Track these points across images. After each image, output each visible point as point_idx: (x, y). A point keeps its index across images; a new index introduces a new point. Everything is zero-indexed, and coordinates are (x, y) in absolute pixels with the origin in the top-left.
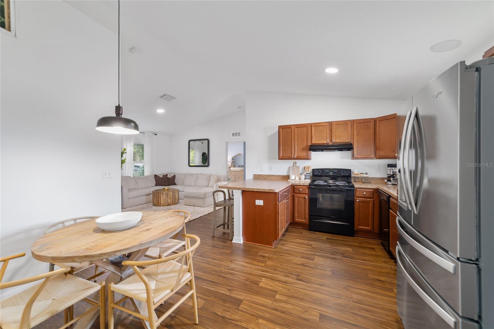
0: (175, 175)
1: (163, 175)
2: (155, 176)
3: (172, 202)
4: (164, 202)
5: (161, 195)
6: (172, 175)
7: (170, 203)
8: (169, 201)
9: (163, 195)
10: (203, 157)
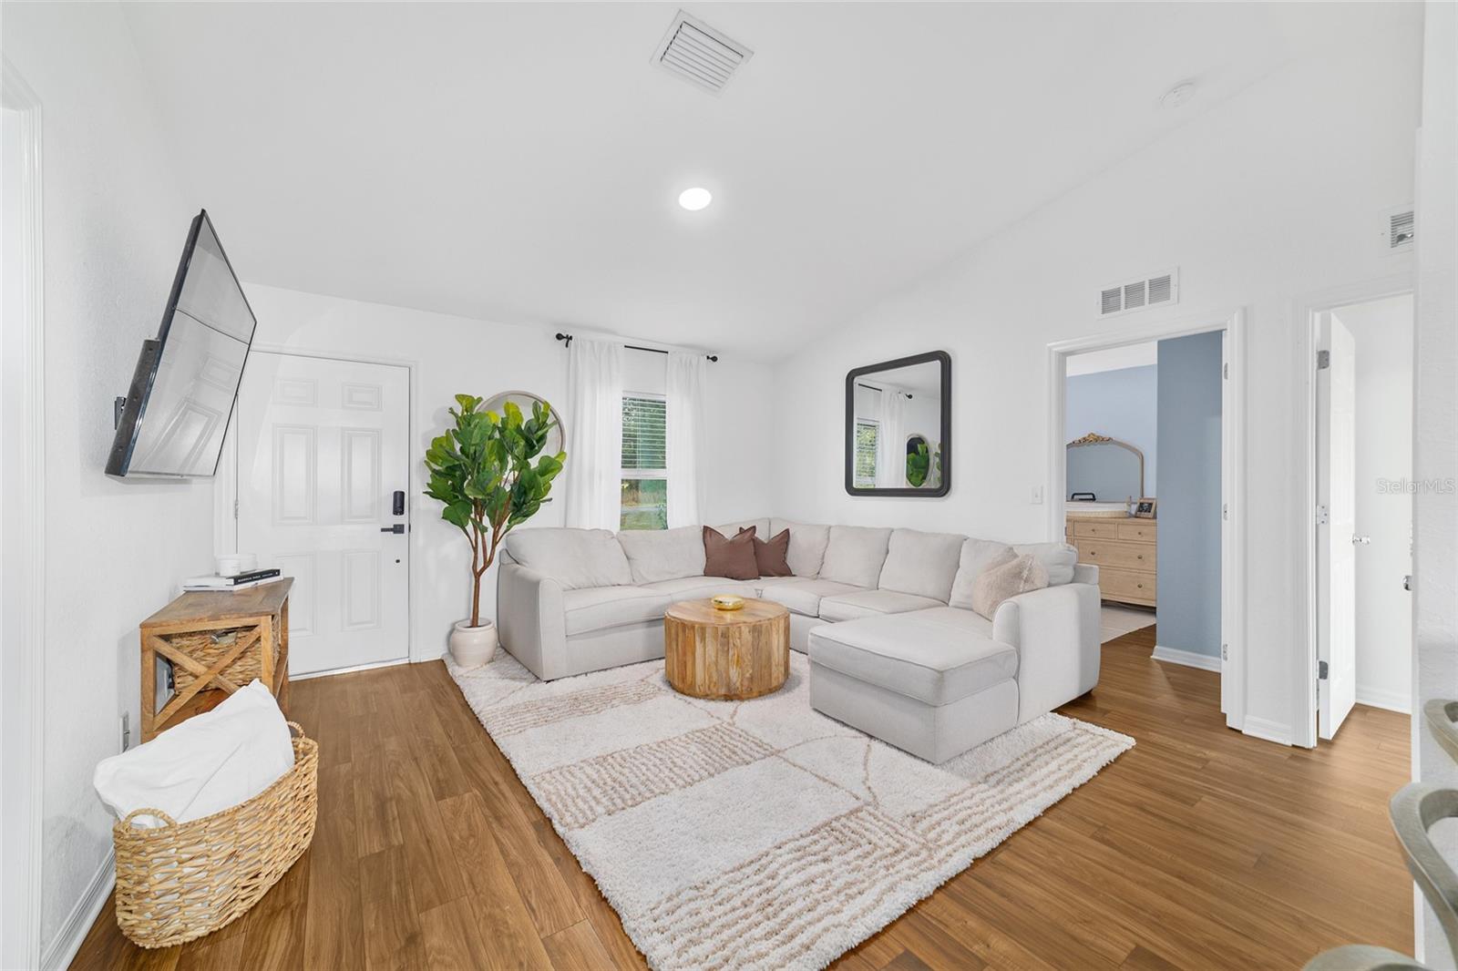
0: (787, 531)
1: (741, 528)
2: (707, 531)
3: (751, 679)
4: (710, 677)
5: (698, 639)
6: (777, 530)
7: (738, 684)
8: (734, 674)
9: (703, 639)
10: (912, 455)
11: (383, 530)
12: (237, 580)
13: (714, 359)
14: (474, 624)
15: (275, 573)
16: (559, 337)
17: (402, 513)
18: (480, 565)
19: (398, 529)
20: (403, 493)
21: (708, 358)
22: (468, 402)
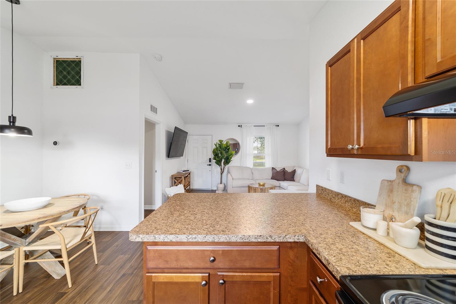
0: (295, 170)
2: (273, 168)
11: (208, 165)
12: (183, 171)
13: (278, 126)
14: (221, 183)
15: (188, 171)
16: (239, 126)
17: (211, 162)
18: (222, 173)
19: (210, 165)
20: (211, 158)
21: (276, 126)
22: (221, 141)
